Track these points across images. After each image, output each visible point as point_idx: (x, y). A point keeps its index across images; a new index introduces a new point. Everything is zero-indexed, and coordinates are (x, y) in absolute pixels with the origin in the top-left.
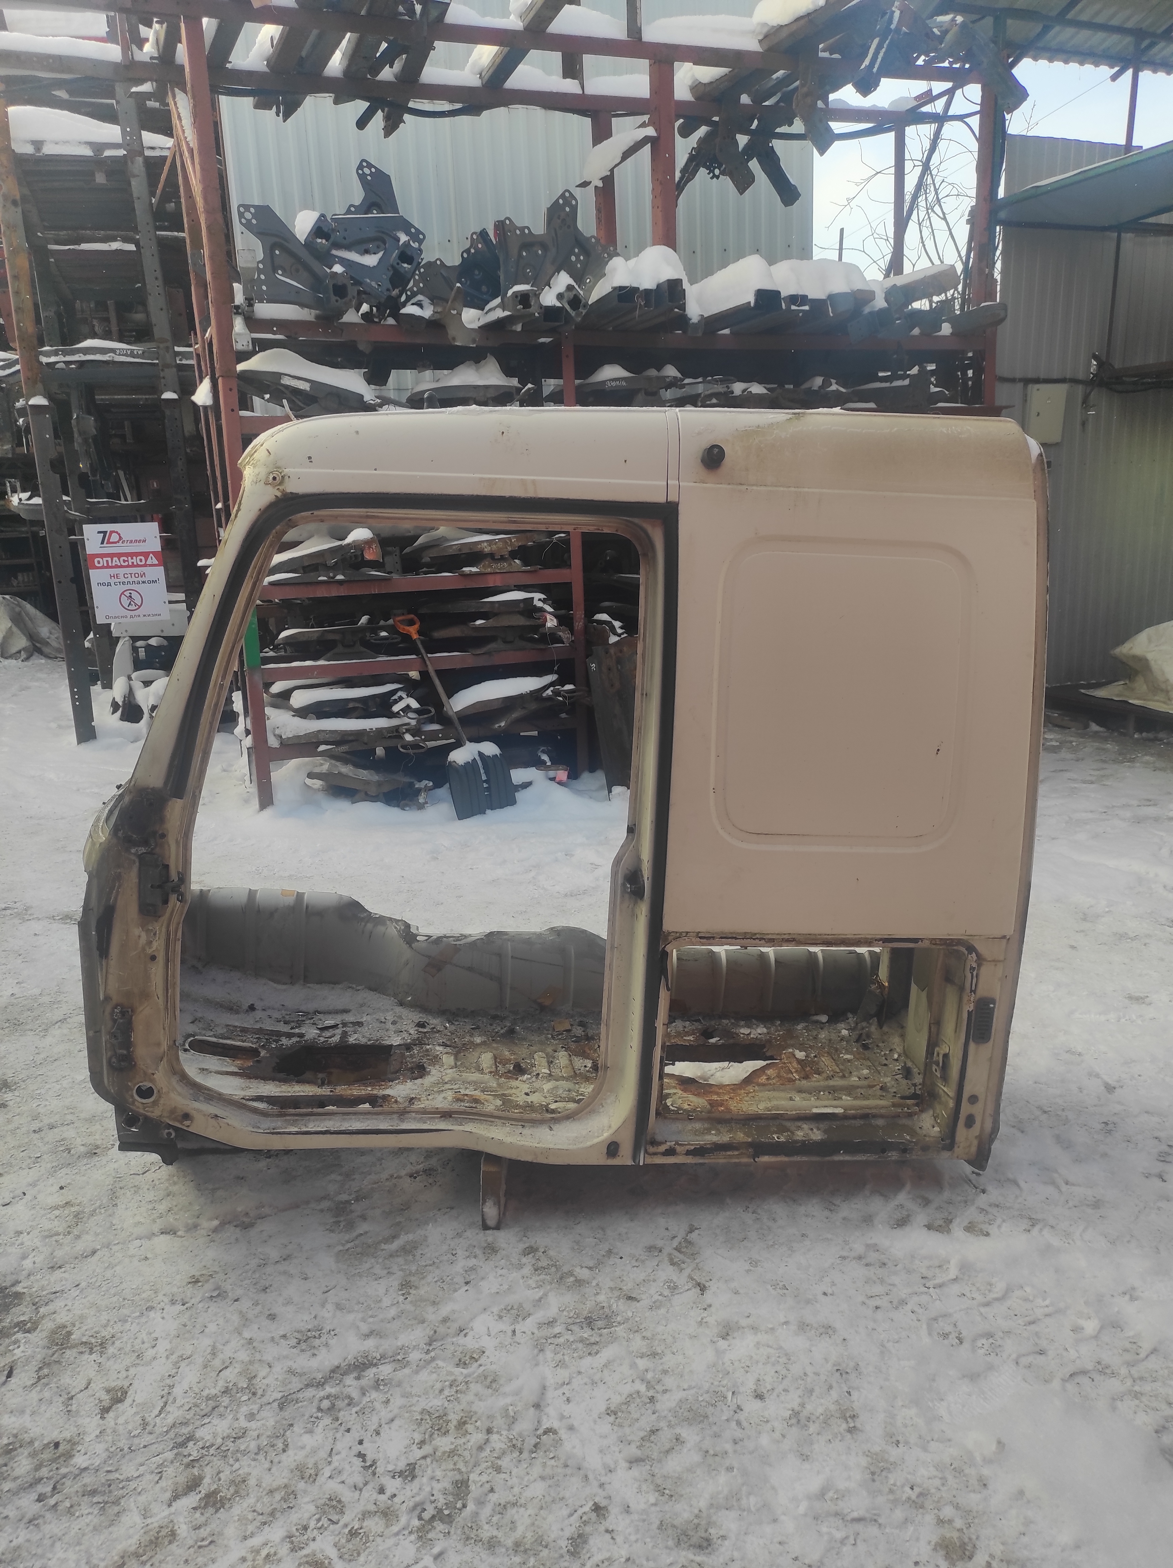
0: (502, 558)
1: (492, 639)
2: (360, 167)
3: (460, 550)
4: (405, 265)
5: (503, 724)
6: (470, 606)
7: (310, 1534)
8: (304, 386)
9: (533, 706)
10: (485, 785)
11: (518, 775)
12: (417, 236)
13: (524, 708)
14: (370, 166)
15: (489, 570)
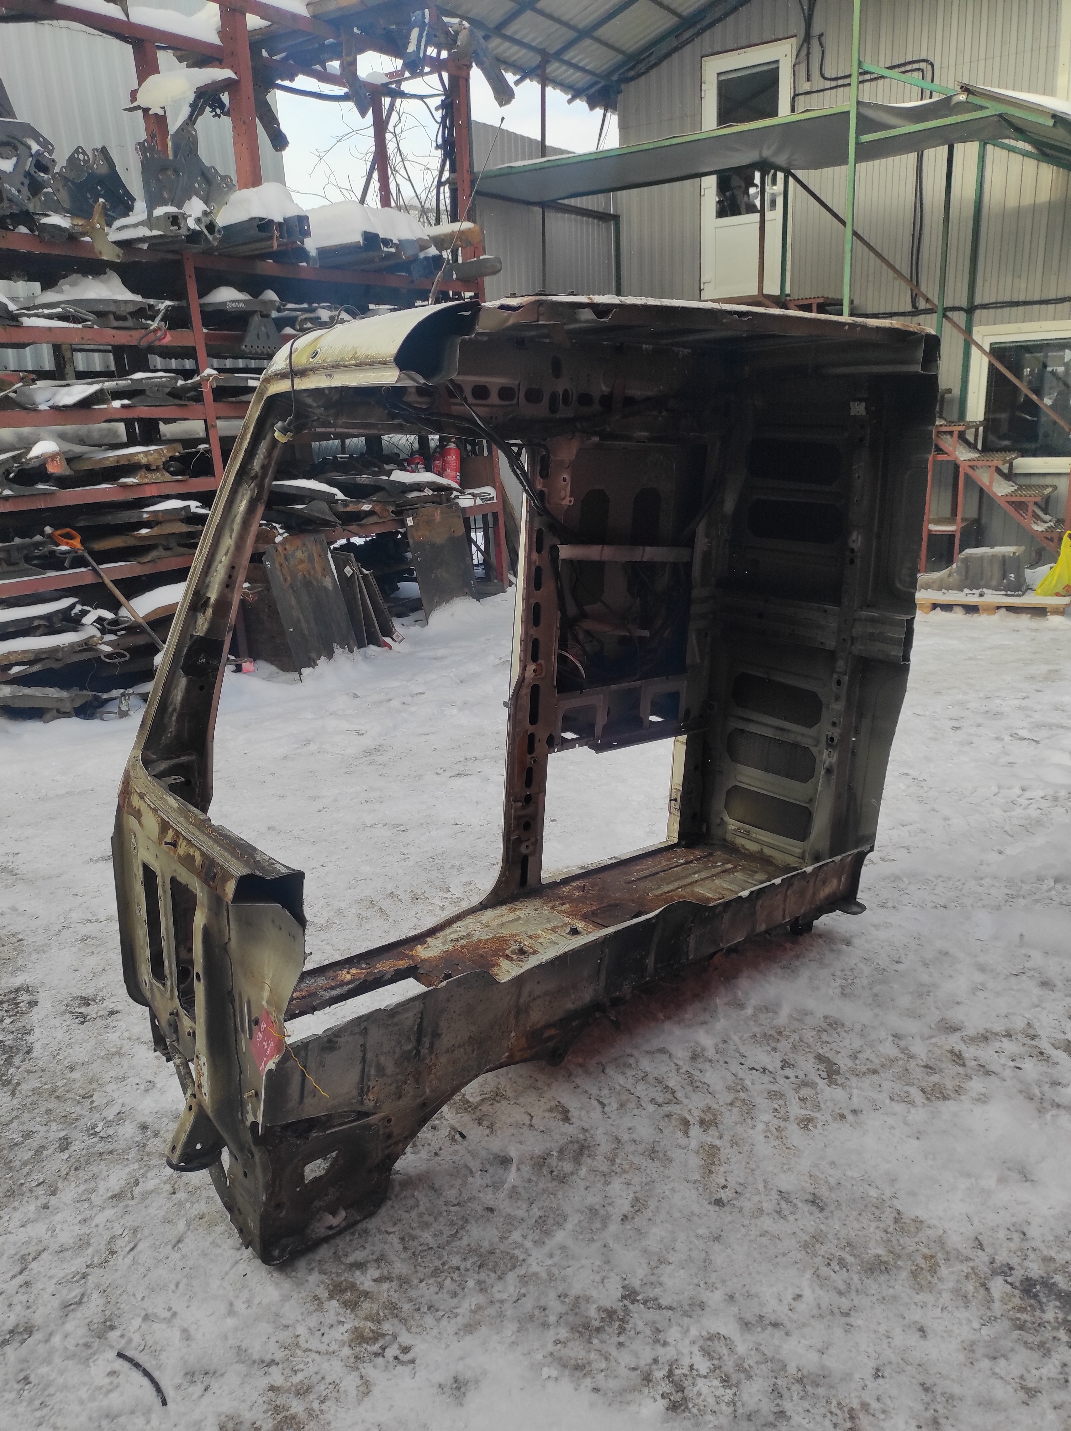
0: (157, 469)
1: (157, 547)
3: (118, 462)
4: (42, 175)
6: (134, 516)
12: (47, 146)
15: (146, 481)
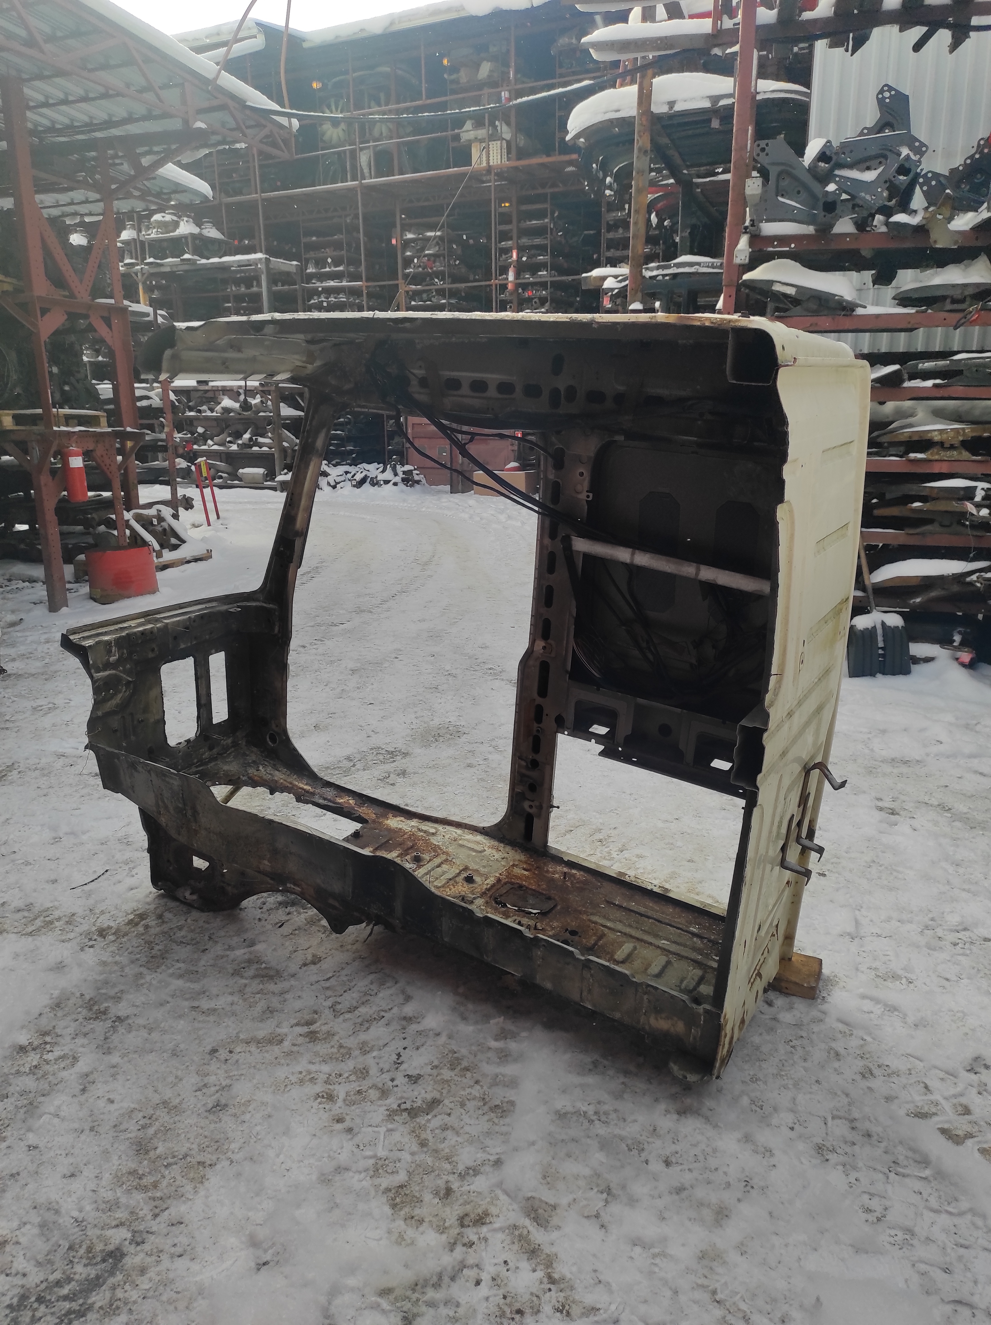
0: (952, 447)
1: (930, 521)
2: (881, 91)
3: (910, 437)
4: (901, 177)
5: (918, 600)
6: (912, 489)
7: (340, 1080)
8: (791, 291)
9: (956, 588)
10: (881, 652)
11: (918, 649)
12: (920, 149)
13: (944, 589)
14: (890, 88)
15: (937, 457)
